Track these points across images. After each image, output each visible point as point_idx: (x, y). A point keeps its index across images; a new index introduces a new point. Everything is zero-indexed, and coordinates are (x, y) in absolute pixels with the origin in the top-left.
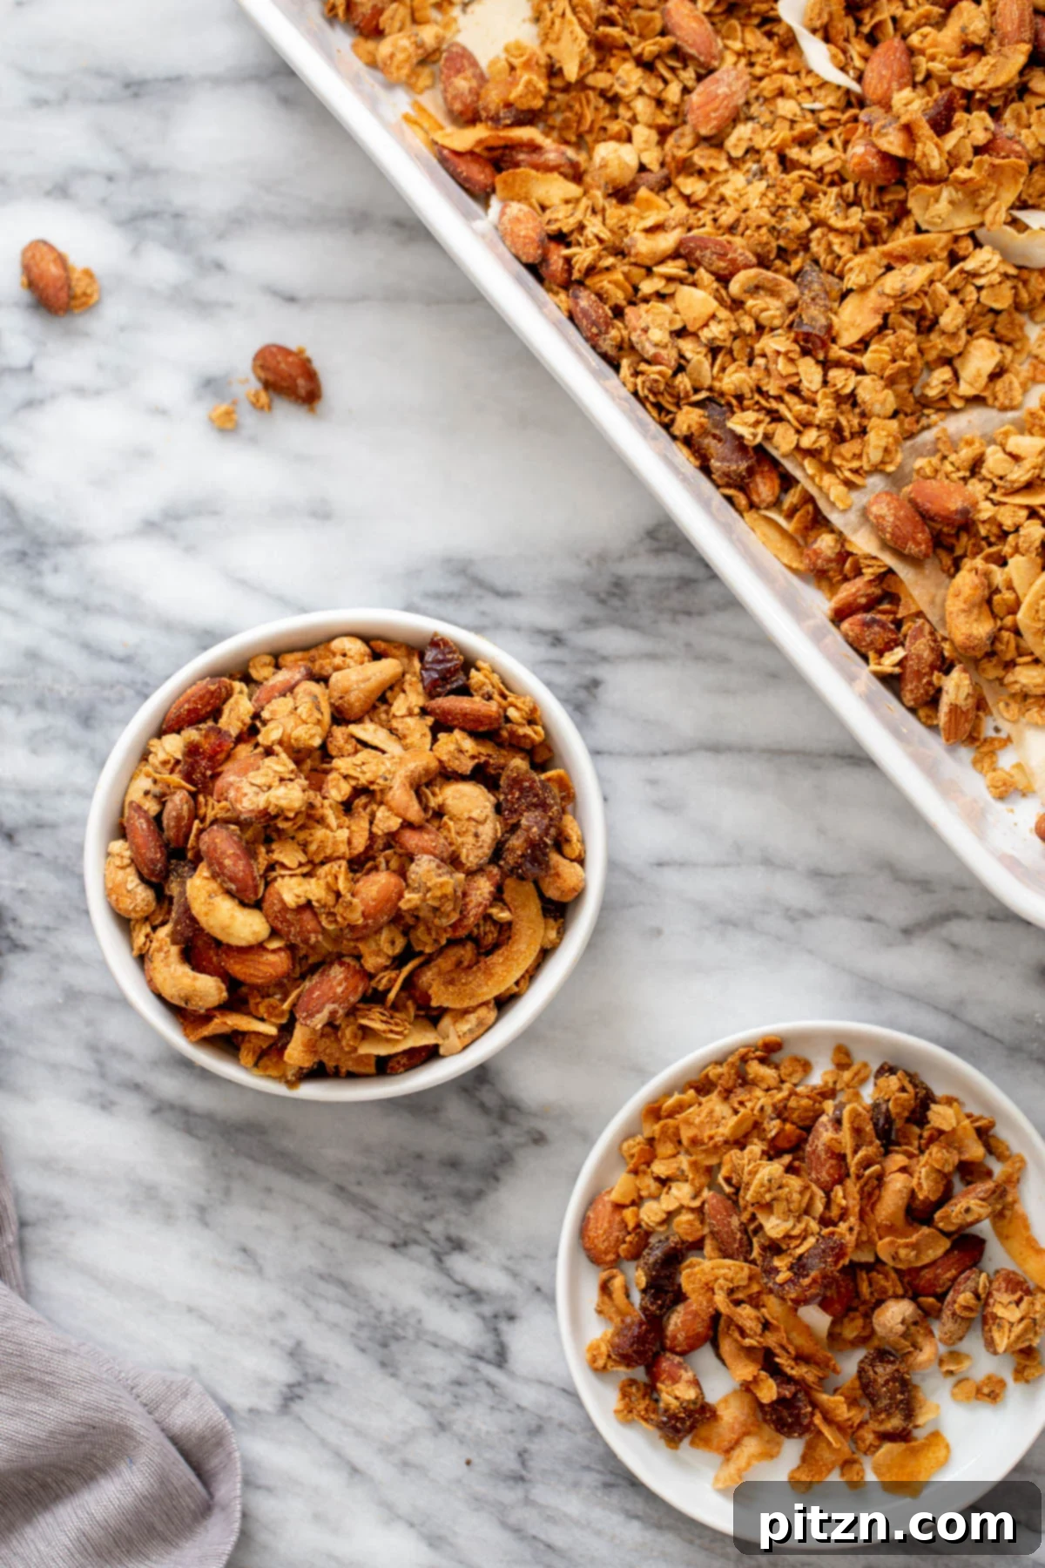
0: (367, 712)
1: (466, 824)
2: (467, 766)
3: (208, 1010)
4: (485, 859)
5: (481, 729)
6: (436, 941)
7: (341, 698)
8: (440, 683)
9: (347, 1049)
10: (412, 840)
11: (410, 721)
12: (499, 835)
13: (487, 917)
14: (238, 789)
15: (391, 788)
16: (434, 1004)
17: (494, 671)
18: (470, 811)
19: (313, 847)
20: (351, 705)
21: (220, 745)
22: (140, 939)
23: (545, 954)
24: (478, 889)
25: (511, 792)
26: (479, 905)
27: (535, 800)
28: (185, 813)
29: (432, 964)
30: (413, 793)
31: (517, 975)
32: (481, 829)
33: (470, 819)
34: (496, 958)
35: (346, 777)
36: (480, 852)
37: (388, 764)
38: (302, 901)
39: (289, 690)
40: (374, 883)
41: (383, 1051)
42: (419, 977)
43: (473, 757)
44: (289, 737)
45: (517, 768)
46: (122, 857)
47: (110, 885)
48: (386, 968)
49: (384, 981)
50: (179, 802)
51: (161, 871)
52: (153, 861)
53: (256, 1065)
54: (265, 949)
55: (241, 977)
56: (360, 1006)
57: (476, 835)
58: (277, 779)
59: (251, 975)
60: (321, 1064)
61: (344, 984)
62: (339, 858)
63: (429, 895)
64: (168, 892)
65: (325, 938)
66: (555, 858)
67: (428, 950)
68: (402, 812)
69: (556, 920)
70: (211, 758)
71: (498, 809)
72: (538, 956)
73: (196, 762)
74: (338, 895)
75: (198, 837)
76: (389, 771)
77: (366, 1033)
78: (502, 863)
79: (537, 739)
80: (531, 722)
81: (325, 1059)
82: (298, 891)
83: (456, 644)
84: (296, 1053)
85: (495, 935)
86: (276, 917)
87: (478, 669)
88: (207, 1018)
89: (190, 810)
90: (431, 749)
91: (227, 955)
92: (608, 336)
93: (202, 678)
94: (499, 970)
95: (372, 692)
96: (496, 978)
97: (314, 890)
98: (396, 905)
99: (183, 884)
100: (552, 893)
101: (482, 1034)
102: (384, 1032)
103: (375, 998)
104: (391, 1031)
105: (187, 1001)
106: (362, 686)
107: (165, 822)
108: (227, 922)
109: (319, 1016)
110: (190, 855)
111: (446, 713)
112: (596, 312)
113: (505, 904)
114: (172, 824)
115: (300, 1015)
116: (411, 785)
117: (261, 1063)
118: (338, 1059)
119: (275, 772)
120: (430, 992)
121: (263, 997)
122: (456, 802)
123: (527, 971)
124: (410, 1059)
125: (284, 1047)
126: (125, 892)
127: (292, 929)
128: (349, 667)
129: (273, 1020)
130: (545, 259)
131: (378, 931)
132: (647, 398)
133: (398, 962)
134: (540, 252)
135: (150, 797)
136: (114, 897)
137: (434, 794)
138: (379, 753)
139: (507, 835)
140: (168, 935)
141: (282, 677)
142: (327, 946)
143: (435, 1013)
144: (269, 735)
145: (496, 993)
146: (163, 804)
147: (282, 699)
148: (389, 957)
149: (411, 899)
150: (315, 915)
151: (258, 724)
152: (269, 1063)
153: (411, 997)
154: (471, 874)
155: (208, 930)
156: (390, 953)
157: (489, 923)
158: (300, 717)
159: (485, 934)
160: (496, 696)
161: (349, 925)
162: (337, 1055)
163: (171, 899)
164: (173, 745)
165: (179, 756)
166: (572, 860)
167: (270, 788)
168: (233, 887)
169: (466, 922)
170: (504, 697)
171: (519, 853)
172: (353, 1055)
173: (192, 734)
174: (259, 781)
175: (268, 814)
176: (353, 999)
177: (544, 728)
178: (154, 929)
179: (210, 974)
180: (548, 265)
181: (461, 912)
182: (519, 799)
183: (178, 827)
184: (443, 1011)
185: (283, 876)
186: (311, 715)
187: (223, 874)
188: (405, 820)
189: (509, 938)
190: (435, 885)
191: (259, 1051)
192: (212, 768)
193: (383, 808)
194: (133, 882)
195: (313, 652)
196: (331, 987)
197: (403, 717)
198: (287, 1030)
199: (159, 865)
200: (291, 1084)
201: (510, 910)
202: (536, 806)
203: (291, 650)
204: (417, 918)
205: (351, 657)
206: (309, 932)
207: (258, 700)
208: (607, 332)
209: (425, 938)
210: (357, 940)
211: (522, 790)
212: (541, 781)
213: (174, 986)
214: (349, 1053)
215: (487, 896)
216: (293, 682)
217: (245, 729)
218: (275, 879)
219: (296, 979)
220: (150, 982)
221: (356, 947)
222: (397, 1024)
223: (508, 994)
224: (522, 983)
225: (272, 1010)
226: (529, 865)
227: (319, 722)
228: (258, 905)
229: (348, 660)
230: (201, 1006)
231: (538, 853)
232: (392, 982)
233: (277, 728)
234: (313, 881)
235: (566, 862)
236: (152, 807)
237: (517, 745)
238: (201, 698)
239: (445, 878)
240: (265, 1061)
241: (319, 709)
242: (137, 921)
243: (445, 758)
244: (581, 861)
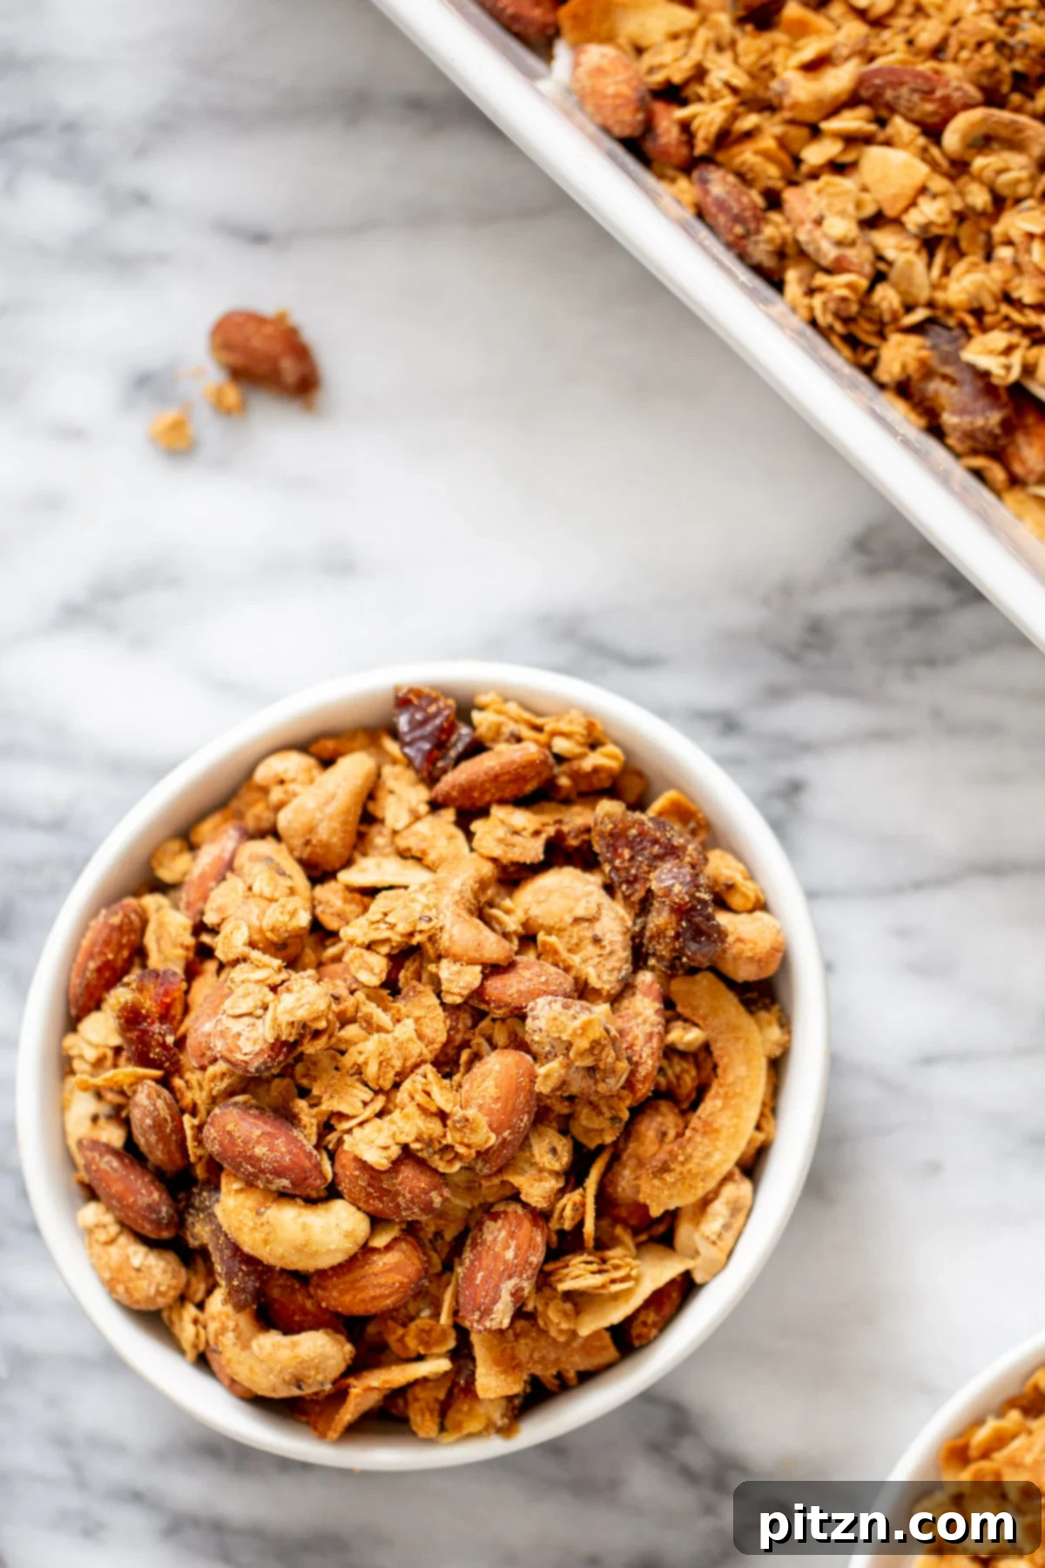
0: (355, 847)
1: (576, 929)
2: (533, 850)
3: (334, 1382)
4: (627, 967)
5: (529, 788)
6: (615, 1119)
7: (307, 843)
8: (436, 753)
9: (562, 1339)
10: (506, 988)
11: (425, 827)
12: (629, 923)
13: (670, 1052)
14: (222, 1034)
15: (441, 929)
16: (656, 1211)
17: (506, 700)
18: (571, 910)
19: (371, 1070)
20: (326, 846)
21: (166, 994)
22: (187, 1332)
23: (777, 1065)
24: (638, 1015)
25: (616, 854)
26: (650, 1036)
27: (656, 849)
28: (165, 1113)
29: (625, 1157)
30: (478, 921)
31: (753, 1113)
32: (598, 929)
33: (577, 920)
34: (710, 1105)
35: (370, 947)
36: (613, 962)
37: (422, 898)
38: (395, 1151)
39: (229, 867)
40: (485, 1077)
41: (617, 1315)
42: (614, 1184)
43: (537, 833)
44: (261, 930)
45: (609, 815)
46: (105, 1226)
47: (107, 1276)
48: (561, 1192)
49: (568, 1212)
50: (147, 1101)
51: (171, 1217)
52: (151, 1208)
53: (442, 1428)
54: (375, 1250)
55: (359, 1310)
56: (549, 1267)
57: (597, 941)
58: (266, 990)
59: (374, 1298)
60: (534, 1381)
61: (513, 1244)
62: (417, 1066)
63: (572, 1054)
64: (194, 1243)
65: (453, 1193)
66: (723, 919)
67: (609, 1139)
68: (477, 955)
69: (767, 1008)
70: (165, 1017)
71: (609, 889)
72: (769, 1077)
73: (145, 1032)
74: (443, 1116)
75: (200, 1142)
76: (427, 907)
77: (578, 1301)
78: (652, 962)
79: (613, 764)
80: (594, 745)
81: (538, 1370)
82: (383, 1139)
83: (434, 687)
84: (491, 1383)
85: (693, 1073)
86: (369, 1195)
87: (482, 708)
88: (339, 1395)
89: (169, 1106)
90: (472, 850)
91: (324, 1288)
92: (761, 237)
93: (94, 914)
94: (723, 1120)
95: (347, 812)
96: (724, 1134)
97: (406, 1125)
98: (531, 1091)
99: (212, 1217)
100: (745, 973)
101: (744, 1225)
102: (603, 1286)
103: (565, 1244)
104: (613, 1281)
105: (298, 1383)
106: (329, 809)
107: (141, 1141)
108: (300, 1237)
109: (499, 1307)
110: (200, 1172)
111: (467, 790)
112: (739, 201)
113: (686, 1020)
114: (153, 1138)
115: (471, 1321)
116: (471, 912)
117: (448, 1423)
118: (557, 1361)
119: (258, 982)
120: (642, 1198)
121: (405, 1325)
122: (544, 906)
123: (764, 1104)
124: (658, 1310)
125: (471, 1380)
126: (133, 1274)
127: (400, 1200)
128: (295, 795)
129: (436, 1350)
130: (649, 126)
131: (525, 1144)
132: (831, 328)
133: (574, 1176)
134: (640, 116)
135: (102, 1121)
136: (120, 1289)
137: (508, 912)
138: (402, 891)
139: (639, 921)
140: (225, 1302)
141: (209, 855)
142: (462, 1203)
143: (661, 1229)
144: (229, 943)
145: (735, 1155)
146: (126, 1123)
147: (223, 885)
148: (557, 1174)
149: (549, 1073)
150: (422, 1164)
151: (206, 938)
152: (459, 1417)
153: (617, 1220)
154: (615, 1000)
155: (278, 1264)
156: (557, 1166)
157: (676, 1060)
158: (261, 896)
159: (678, 1078)
160: (525, 732)
161: (479, 1153)
162: (553, 1356)
163: (204, 1252)
164: (101, 1029)
165: (116, 1040)
166: (751, 911)
167: (265, 1008)
168: (286, 1182)
169: (642, 1071)
170: (538, 729)
171: (671, 933)
172: (575, 1345)
173: (120, 996)
174: (244, 1007)
175: (285, 1043)
176: (536, 1258)
177: (616, 743)
178: (201, 1306)
179: (315, 1326)
180: (655, 138)
181: (629, 1059)
182: (632, 858)
183: (163, 1138)
184: (672, 1217)
185: (349, 1131)
186: (276, 887)
187: (262, 1171)
188: (484, 965)
189: (715, 1067)
190: (574, 1033)
191: (437, 1407)
192: (174, 1031)
193: (444, 963)
194: (138, 1255)
195: (235, 804)
196: (496, 1257)
197: (408, 826)
198: (462, 1354)
199: (164, 1209)
200: (506, 1431)
201: (696, 1025)
202: (660, 858)
203: (202, 816)
204: (571, 1099)
205: (293, 780)
206: (426, 1192)
207: (189, 905)
208: (758, 231)
209: (598, 1123)
210: (500, 1171)
211: (630, 844)
212: (651, 819)
213: (271, 1370)
214: (568, 1344)
215: (656, 1019)
216: (227, 856)
217: (191, 955)
218: (340, 1142)
219: (439, 1275)
220: (233, 1386)
221: (504, 1183)
222: (617, 1267)
223: (752, 1151)
224: (764, 1125)
225: (426, 1336)
226: (694, 946)
227: (292, 891)
228: (332, 1192)
229: (291, 787)
230: (320, 1382)
231: (698, 919)
232: (580, 1207)
233: (238, 928)
234: (396, 1115)
235: (744, 917)
236: (113, 1135)
237: (592, 789)
238: (107, 943)
239: (584, 1017)
240: (452, 1416)
241: (282, 874)
242: (170, 1308)
243: (497, 852)
244: (761, 906)
